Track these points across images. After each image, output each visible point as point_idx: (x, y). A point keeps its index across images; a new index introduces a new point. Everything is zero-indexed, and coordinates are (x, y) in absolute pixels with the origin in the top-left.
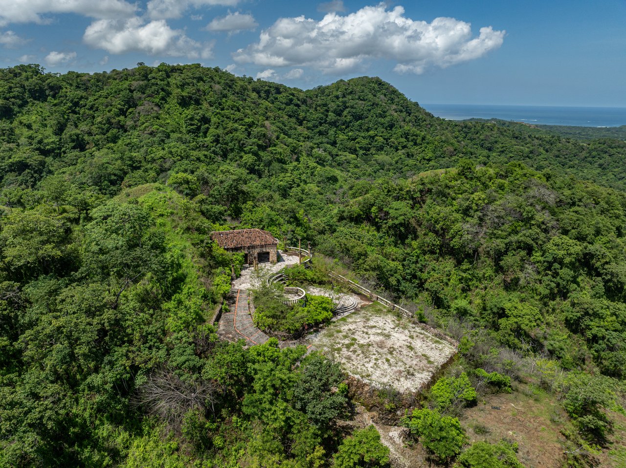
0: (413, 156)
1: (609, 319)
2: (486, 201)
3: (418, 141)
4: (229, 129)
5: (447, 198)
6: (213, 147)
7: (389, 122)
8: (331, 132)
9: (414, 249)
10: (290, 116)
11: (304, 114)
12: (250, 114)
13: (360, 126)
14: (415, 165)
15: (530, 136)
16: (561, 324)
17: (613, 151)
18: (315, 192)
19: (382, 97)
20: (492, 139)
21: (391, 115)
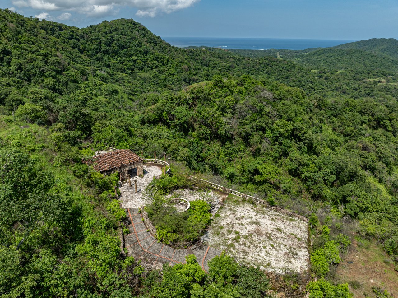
0: (163, 72)
1: (312, 166)
2: (235, 102)
3: (165, 63)
4: (29, 59)
5: (210, 101)
6: (17, 73)
7: (144, 50)
8: (105, 58)
9: (195, 138)
10: (73, 48)
11: (83, 46)
12: (44, 46)
13: (125, 53)
14: (166, 78)
15: (228, 57)
16: (286, 173)
17: (272, 64)
18: (104, 102)
19: (137, 32)
20: (207, 59)
21: (145, 45)
